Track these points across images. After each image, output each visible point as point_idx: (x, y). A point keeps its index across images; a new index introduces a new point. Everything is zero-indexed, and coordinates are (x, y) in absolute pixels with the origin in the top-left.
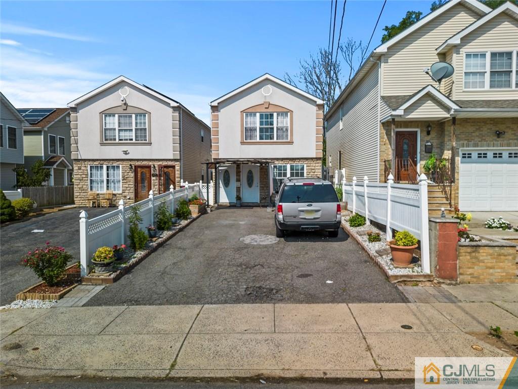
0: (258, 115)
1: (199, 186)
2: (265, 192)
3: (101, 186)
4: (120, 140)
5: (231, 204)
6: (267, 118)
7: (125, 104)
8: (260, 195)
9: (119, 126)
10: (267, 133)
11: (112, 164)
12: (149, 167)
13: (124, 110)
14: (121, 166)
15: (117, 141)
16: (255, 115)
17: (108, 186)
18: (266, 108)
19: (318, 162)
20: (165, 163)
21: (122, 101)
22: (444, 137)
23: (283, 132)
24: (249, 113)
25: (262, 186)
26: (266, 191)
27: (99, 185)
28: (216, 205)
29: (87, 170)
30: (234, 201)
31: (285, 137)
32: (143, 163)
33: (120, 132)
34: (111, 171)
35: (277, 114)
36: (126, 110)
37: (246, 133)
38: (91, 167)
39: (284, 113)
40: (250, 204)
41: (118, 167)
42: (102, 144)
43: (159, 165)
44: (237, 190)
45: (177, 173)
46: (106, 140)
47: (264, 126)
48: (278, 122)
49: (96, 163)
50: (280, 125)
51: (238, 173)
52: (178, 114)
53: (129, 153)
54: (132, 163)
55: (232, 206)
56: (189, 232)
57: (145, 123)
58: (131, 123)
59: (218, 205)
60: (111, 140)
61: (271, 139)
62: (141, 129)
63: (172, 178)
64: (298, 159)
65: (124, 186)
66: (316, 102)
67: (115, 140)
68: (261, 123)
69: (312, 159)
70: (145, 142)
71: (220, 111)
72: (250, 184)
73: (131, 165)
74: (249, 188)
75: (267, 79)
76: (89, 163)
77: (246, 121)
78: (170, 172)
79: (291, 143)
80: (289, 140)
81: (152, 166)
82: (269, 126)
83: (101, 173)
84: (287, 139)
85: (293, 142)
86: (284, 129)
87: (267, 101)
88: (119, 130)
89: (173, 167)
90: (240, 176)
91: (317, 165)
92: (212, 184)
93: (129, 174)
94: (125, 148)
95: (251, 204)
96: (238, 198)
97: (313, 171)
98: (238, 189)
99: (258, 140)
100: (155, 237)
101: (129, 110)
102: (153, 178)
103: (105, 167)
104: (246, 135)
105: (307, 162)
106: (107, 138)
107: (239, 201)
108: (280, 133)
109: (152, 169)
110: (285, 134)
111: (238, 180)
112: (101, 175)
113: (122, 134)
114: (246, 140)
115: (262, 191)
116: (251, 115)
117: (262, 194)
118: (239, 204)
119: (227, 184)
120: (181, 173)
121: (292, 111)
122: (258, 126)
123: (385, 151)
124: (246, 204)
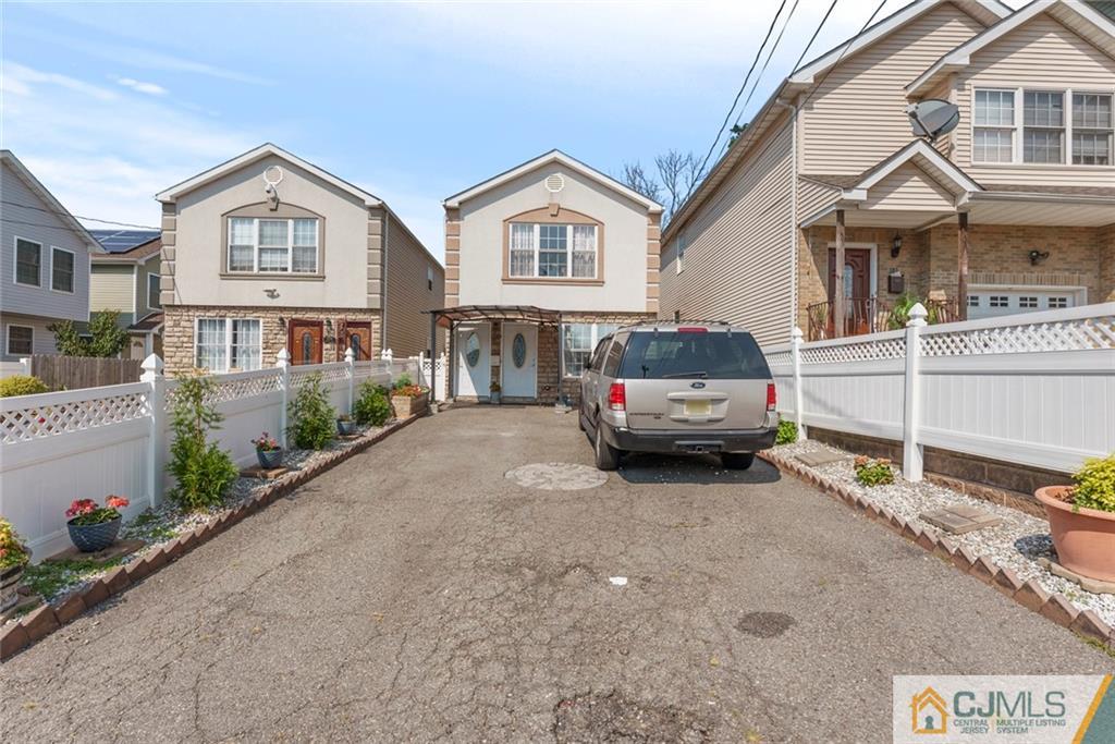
0: (537, 228)
1: (417, 363)
2: (548, 377)
3: (220, 360)
4: (262, 269)
5: (481, 399)
6: (553, 234)
7: (275, 199)
8: (539, 382)
9: (261, 243)
10: (553, 263)
11: (243, 317)
12: (319, 324)
13: (272, 210)
14: (261, 321)
15: (256, 270)
16: (531, 229)
17: (234, 361)
18: (552, 215)
19: (650, 320)
20: (351, 317)
21: (268, 192)
22: (929, 261)
23: (585, 263)
24: (519, 222)
25: (542, 364)
26: (550, 375)
27: (217, 358)
28: (451, 401)
29: (193, 327)
30: (488, 393)
31: (588, 271)
32: (307, 316)
33: (263, 255)
34: (242, 332)
35: (575, 228)
36: (276, 210)
37: (512, 261)
38: (200, 321)
39: (588, 225)
40: (517, 400)
41: (256, 323)
42: (224, 276)
43: (338, 321)
44: (492, 371)
45: (375, 336)
46: (233, 269)
47: (548, 250)
48: (574, 242)
49: (212, 314)
50: (577, 249)
51: (496, 339)
52: (379, 222)
53: (278, 295)
54: (286, 315)
55: (483, 403)
56: (379, 454)
57: (313, 238)
58: (286, 238)
59: (455, 401)
60: (243, 269)
61: (561, 274)
62: (305, 250)
63: (364, 346)
64: (612, 313)
65: (266, 360)
66: (647, 208)
67: (251, 268)
68: (543, 244)
69: (639, 314)
70: (312, 274)
71: (463, 221)
72: (519, 361)
73: (281, 319)
74: (516, 369)
75: (555, 162)
76: (197, 314)
77: (513, 240)
78: (362, 335)
79: (600, 283)
80: (596, 278)
81: (325, 322)
82: (558, 250)
83: (221, 334)
84: (593, 275)
85: (604, 282)
86: (587, 258)
87: (555, 201)
88: (261, 250)
89: (367, 325)
90: (499, 344)
92: (443, 360)
93: (278, 336)
94: (271, 285)
95: (521, 401)
96: (496, 388)
98: (496, 371)
99: (536, 275)
100: (278, 467)
101: (282, 211)
102: (326, 346)
103: (229, 322)
104: (512, 266)
105: (629, 321)
106: (233, 266)
107: (496, 394)
108: (579, 264)
109: (325, 327)
110: (587, 266)
111: (496, 353)
112: (222, 338)
113: (267, 257)
114: (512, 274)
115: (542, 375)
116: (523, 229)
117: (542, 380)
118: (496, 398)
119: (473, 359)
120: (382, 336)
121: (603, 224)
122: (537, 248)
123: (808, 288)
124: (510, 400)
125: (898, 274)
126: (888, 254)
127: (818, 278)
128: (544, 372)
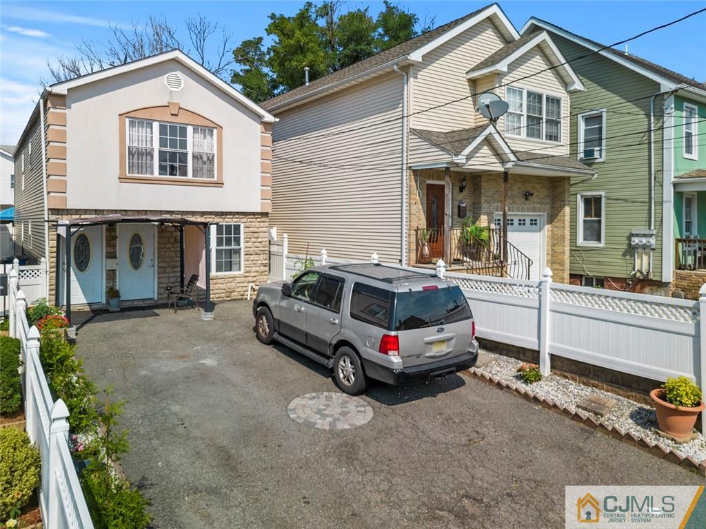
0: (156, 126)
2: (169, 278)
5: (95, 307)
6: (173, 133)
8: (159, 283)
10: (173, 164)
16: (150, 126)
18: (173, 115)
19: (263, 219)
22: (480, 197)
24: (136, 119)
25: (162, 265)
26: (171, 275)
30: (102, 298)
31: (207, 172)
35: (194, 130)
37: (129, 158)
39: (207, 128)
40: (136, 304)
44: (107, 275)
47: (168, 149)
48: (194, 143)
50: (196, 150)
51: (111, 240)
55: (99, 312)
61: (182, 174)
64: (230, 213)
66: (261, 117)
68: (163, 143)
69: (254, 214)
71: (70, 108)
72: (136, 259)
74: (134, 271)
75: (175, 61)
77: (130, 136)
79: (219, 184)
80: (215, 179)
82: (178, 150)
84: (213, 177)
85: (223, 184)
86: (205, 158)
87: (175, 101)
90: (115, 246)
91: (262, 224)
92: (45, 266)
95: (140, 304)
96: (113, 293)
97: (256, 235)
98: (111, 275)
99: (156, 174)
104: (129, 163)
105: (245, 220)
107: (114, 300)
108: (199, 165)
110: (206, 167)
111: (111, 255)
114: (129, 173)
115: (162, 275)
116: (141, 125)
117: (163, 280)
118: (113, 306)
121: (221, 127)
122: (156, 147)
123: (415, 214)
124: (128, 305)
125: (464, 205)
126: (457, 190)
127: (421, 207)
128: (165, 272)
